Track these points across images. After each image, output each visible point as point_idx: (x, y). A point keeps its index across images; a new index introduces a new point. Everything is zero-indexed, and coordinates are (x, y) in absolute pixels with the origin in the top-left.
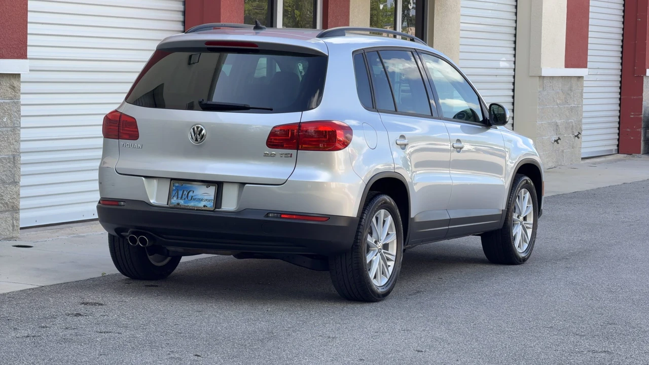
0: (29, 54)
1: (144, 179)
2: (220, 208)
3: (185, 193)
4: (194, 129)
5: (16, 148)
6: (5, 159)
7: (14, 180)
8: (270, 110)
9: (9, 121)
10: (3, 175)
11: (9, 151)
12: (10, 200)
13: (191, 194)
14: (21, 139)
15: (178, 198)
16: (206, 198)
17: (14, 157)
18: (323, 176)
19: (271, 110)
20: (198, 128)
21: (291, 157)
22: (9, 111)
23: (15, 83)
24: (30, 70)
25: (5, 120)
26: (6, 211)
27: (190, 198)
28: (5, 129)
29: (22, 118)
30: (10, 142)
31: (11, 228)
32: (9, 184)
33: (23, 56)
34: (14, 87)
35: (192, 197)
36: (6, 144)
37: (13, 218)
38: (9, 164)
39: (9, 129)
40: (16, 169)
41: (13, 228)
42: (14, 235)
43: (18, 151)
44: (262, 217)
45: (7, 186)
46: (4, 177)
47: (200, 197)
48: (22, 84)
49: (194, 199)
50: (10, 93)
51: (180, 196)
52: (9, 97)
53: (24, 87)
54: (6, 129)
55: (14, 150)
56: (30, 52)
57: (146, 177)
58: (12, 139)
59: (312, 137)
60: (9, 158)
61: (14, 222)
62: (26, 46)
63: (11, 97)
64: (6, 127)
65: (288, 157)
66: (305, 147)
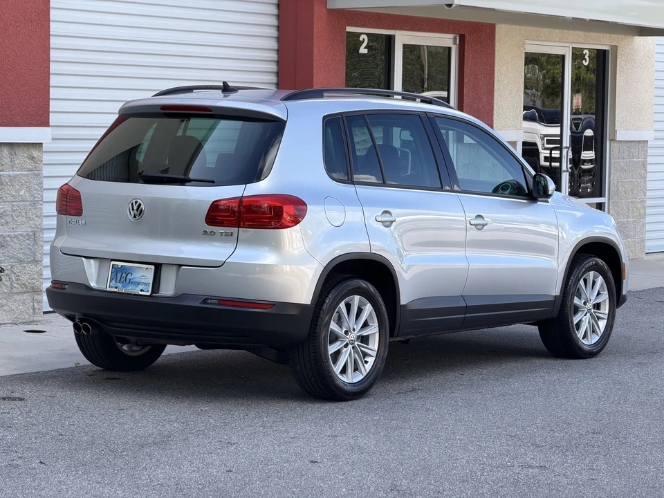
0: (52, 122)
1: (83, 259)
2: (158, 292)
3: (124, 275)
4: (132, 204)
5: (37, 223)
6: (21, 235)
7: (34, 258)
8: (211, 183)
9: (27, 195)
10: (20, 253)
11: (28, 227)
12: (29, 281)
13: (129, 277)
14: (44, 214)
15: (116, 281)
16: (143, 281)
17: (34, 234)
18: (268, 258)
19: (213, 182)
20: (136, 202)
21: (232, 235)
22: (28, 184)
23: (35, 153)
24: (53, 139)
25: (22, 193)
26: (25, 293)
27: (128, 281)
28: (21, 203)
29: (44, 191)
30: (29, 218)
31: (32, 311)
32: (29, 263)
33: (45, 123)
34: (33, 157)
35: (130, 280)
36: (24, 219)
37: (34, 300)
38: (27, 241)
39: (27, 203)
40: (37, 247)
41: (34, 311)
42: (35, 319)
43: (40, 227)
44: (197, 304)
45: (25, 265)
46: (21, 256)
47: (138, 280)
48: (44, 154)
49: (132, 283)
50: (29, 164)
51: (118, 279)
52: (27, 168)
53: (46, 158)
54: (24, 203)
55: (33, 226)
56: (53, 118)
57: (86, 257)
58: (33, 214)
59: (264, 213)
60: (28, 235)
61: (35, 304)
62: (48, 112)
63: (30, 169)
64: (23, 201)
65: (229, 236)
66: (248, 225)
